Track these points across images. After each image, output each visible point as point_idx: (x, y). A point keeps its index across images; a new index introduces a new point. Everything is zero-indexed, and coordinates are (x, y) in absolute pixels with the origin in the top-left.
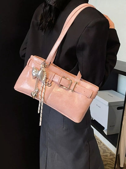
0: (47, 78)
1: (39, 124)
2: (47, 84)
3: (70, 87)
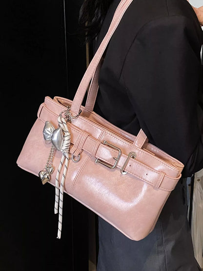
0: (72, 144)
1: (57, 236)
2: (72, 157)
3: (117, 165)
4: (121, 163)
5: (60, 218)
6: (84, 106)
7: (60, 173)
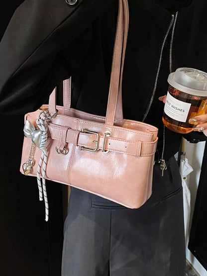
3: (98, 147)
4: (101, 145)
5: (47, 205)
6: (63, 106)
7: (41, 167)
